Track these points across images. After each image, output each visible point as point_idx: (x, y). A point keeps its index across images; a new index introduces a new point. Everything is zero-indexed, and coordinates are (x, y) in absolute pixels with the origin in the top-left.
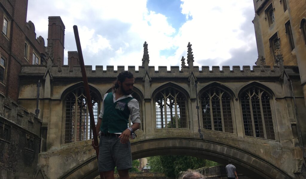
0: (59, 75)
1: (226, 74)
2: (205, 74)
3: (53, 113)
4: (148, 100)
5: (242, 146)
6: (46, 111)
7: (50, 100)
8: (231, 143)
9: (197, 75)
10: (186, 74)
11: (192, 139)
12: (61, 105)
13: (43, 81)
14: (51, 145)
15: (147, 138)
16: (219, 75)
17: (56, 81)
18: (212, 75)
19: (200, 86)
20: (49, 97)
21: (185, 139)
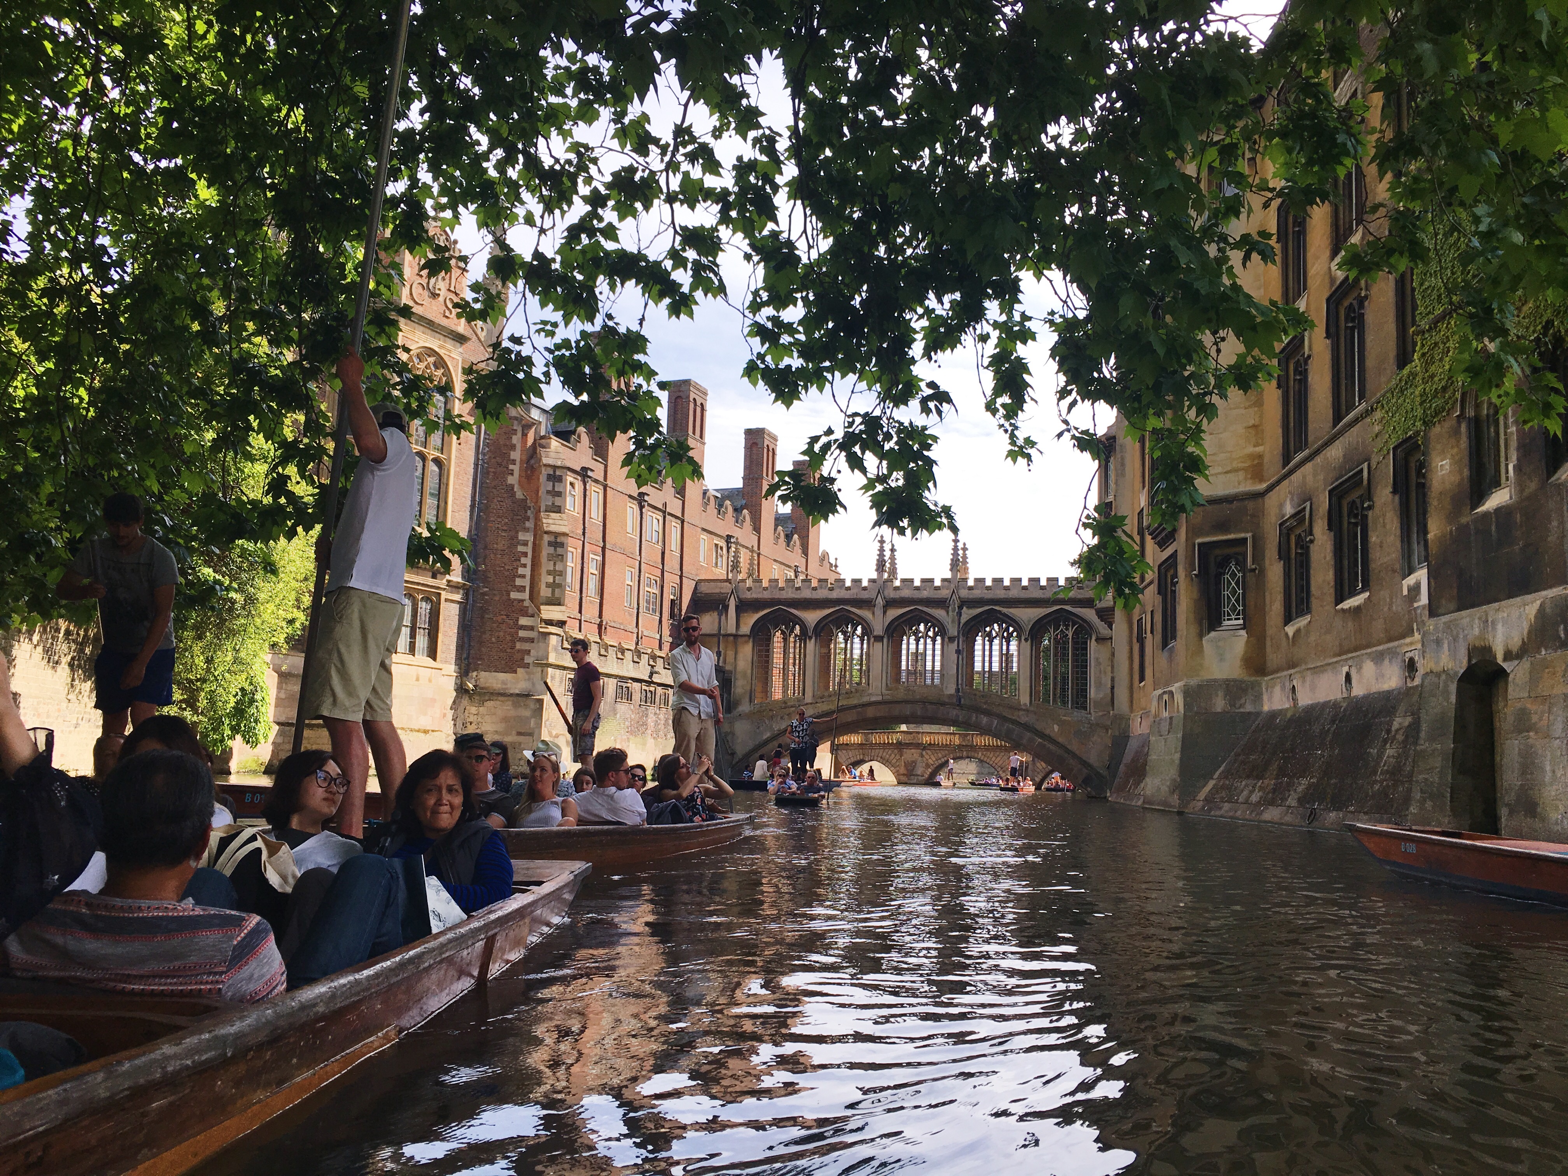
0: (748, 595)
1: (1014, 593)
2: (977, 594)
3: (740, 656)
4: (879, 639)
5: (1024, 719)
6: (730, 654)
7: (736, 636)
8: (1007, 713)
9: (964, 593)
10: (945, 593)
11: (943, 704)
12: (751, 644)
13: (726, 608)
14: (737, 703)
15: (873, 699)
16: (1001, 594)
17: (744, 606)
18: (989, 595)
19: (967, 614)
20: (734, 632)
21: (931, 703)
